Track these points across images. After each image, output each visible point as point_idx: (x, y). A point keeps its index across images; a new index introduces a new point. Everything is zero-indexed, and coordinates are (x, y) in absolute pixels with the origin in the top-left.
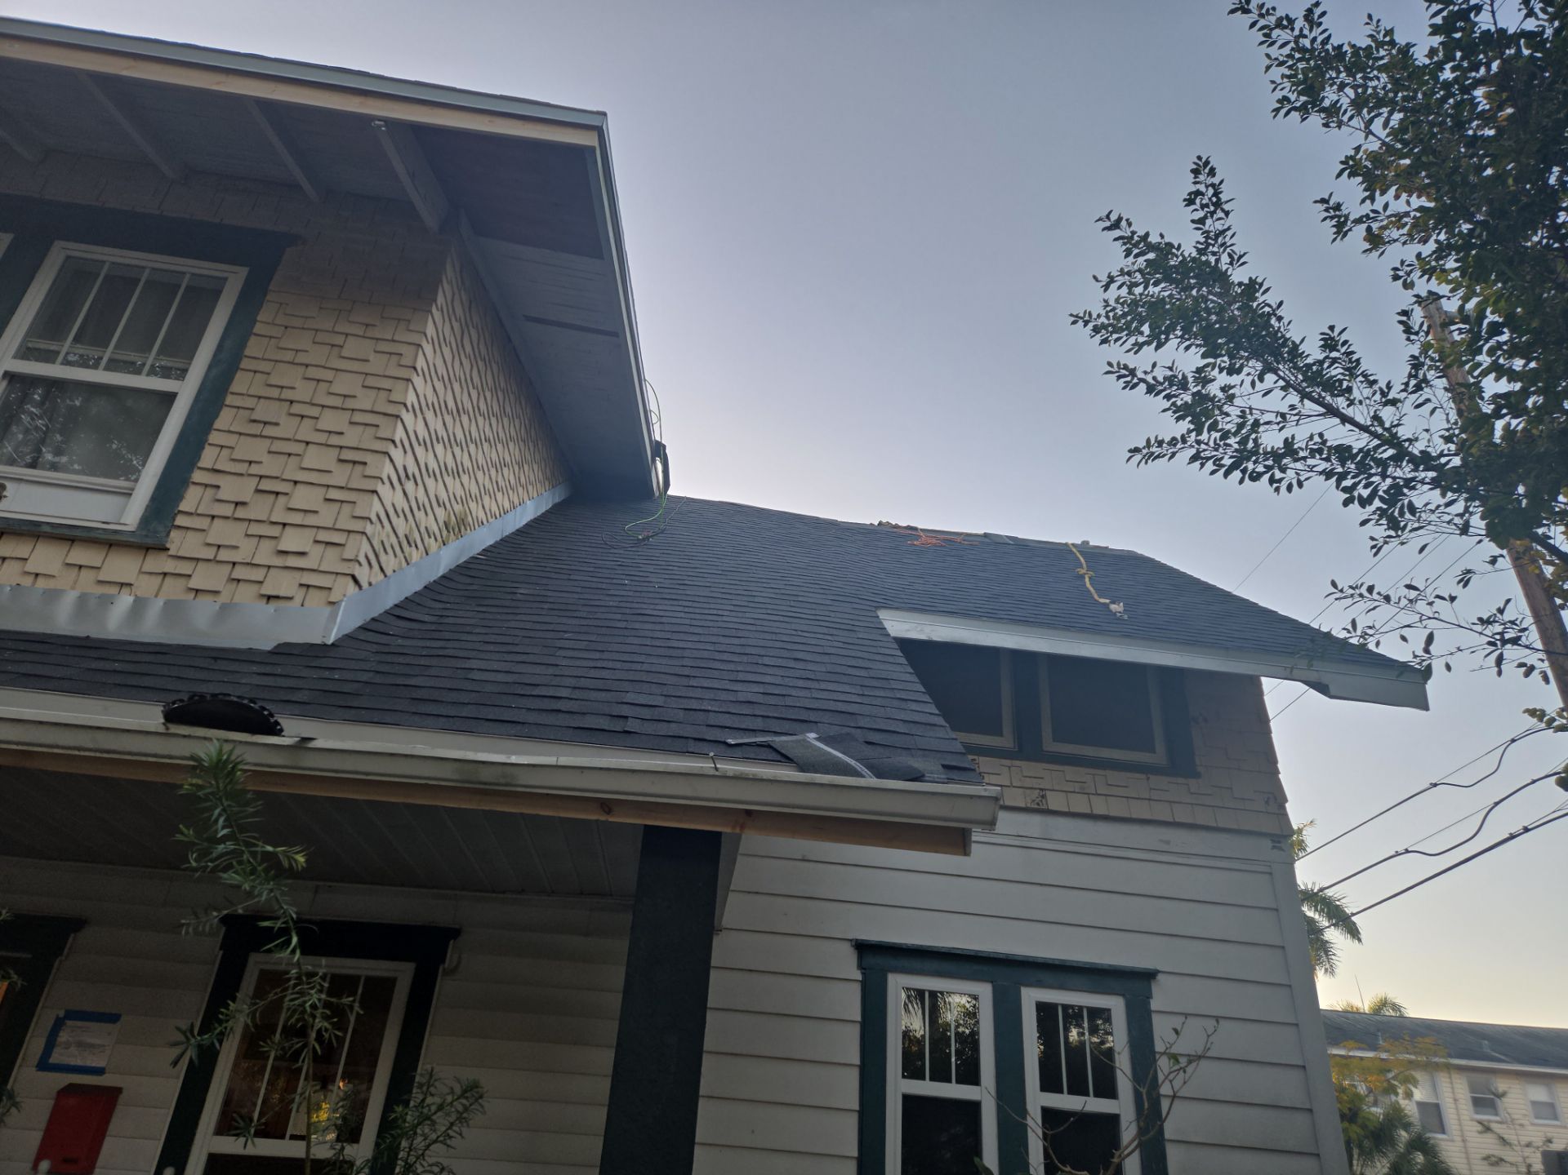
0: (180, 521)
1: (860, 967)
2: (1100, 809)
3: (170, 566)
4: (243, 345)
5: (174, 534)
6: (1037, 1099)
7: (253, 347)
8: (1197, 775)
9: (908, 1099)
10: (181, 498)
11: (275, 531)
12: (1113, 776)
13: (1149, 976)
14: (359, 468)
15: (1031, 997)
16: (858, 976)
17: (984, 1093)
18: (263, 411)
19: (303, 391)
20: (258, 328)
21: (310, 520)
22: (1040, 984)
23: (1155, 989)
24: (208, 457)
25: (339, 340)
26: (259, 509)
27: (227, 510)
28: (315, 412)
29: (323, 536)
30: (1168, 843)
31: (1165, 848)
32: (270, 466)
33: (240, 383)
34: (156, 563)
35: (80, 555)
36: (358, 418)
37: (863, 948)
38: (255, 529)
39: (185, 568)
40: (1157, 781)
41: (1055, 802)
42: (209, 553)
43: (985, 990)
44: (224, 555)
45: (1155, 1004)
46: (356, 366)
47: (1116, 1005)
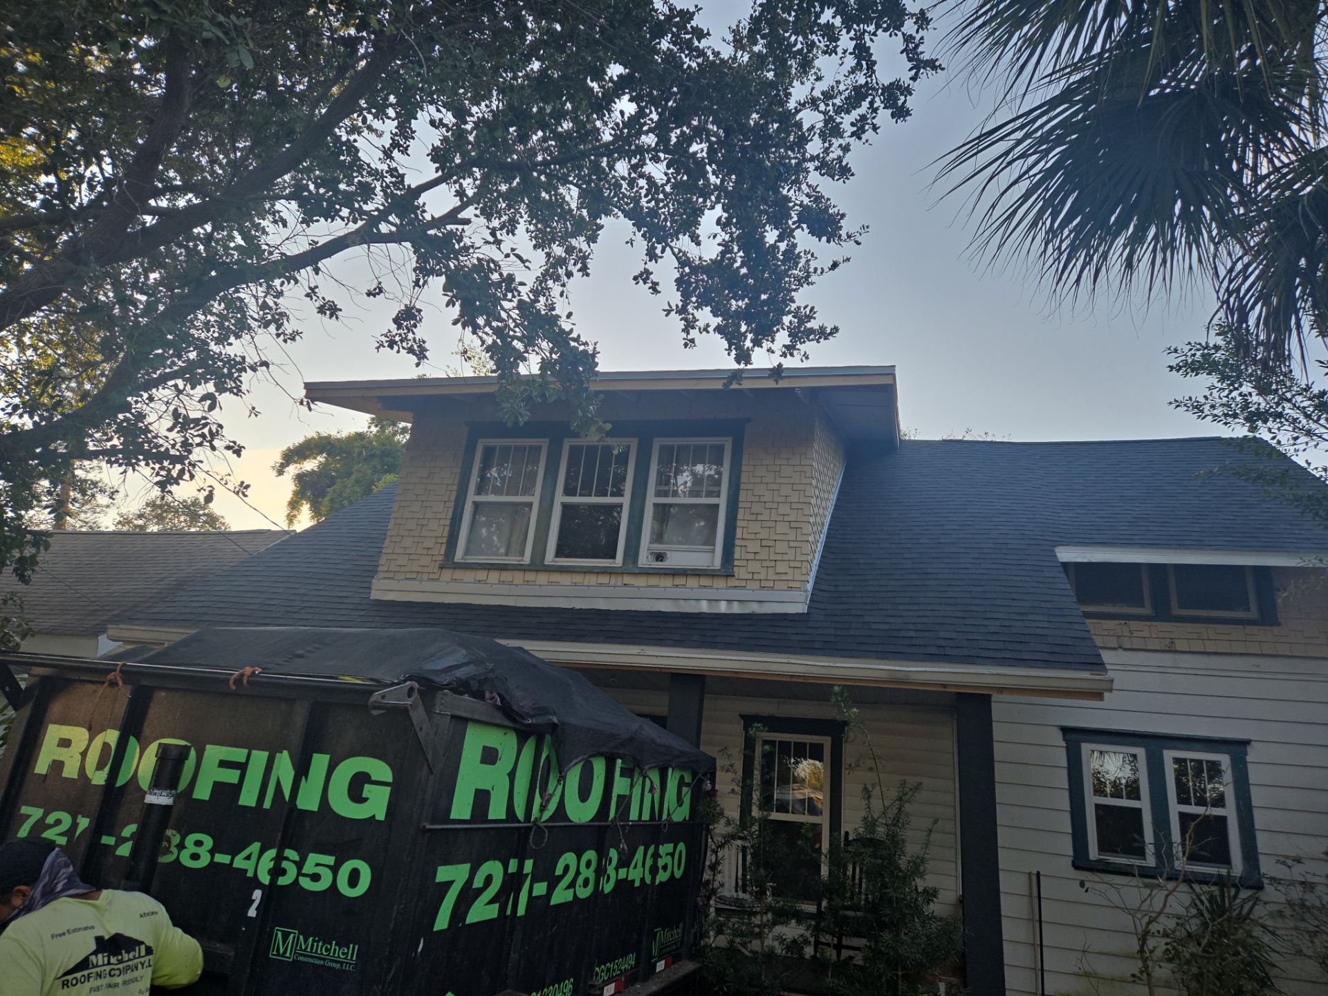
0: (736, 563)
1: (1064, 739)
2: (1211, 647)
3: (737, 583)
4: (739, 478)
5: (735, 569)
6: (1175, 808)
7: (744, 478)
8: (1279, 624)
9: (1098, 806)
10: (733, 553)
11: (772, 564)
12: (1220, 628)
13: (1246, 743)
14: (799, 530)
15: (1169, 755)
16: (1064, 744)
17: (1144, 804)
18: (756, 508)
19: (768, 497)
20: (744, 468)
21: (785, 557)
22: (1174, 748)
23: (1249, 749)
24: (739, 533)
25: (777, 468)
26: (763, 555)
27: (751, 556)
28: (775, 506)
29: (792, 564)
30: (1258, 666)
31: (1256, 669)
32: (764, 534)
33: (742, 496)
34: (732, 582)
35: (705, 581)
36: (794, 506)
37: (1066, 730)
38: (765, 564)
39: (743, 584)
40: (1249, 629)
41: (1179, 645)
42: (750, 576)
43: (1140, 752)
44: (756, 577)
45: (1249, 759)
46: (786, 481)
47: (1224, 760)
